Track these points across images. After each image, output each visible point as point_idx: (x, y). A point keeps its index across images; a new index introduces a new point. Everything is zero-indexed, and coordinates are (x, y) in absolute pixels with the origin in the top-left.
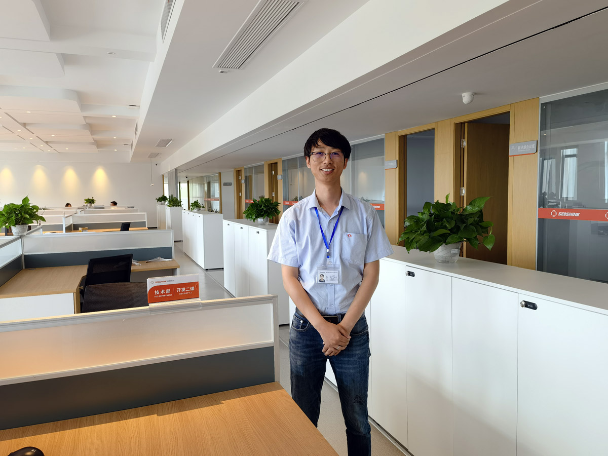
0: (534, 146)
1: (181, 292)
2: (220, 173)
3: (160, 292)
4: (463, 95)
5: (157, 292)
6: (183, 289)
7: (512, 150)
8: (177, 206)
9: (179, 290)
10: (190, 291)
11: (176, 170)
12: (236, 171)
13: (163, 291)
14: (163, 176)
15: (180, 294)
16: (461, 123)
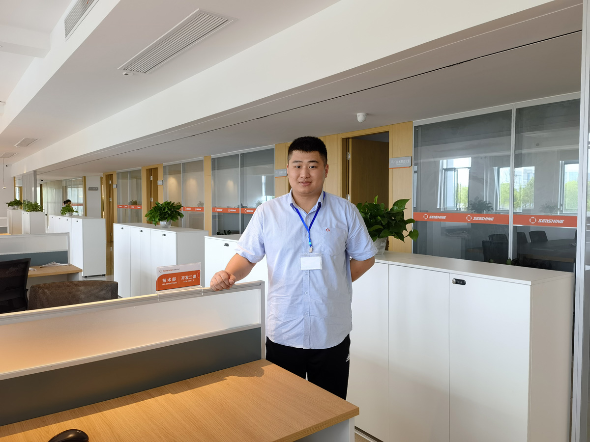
0: (409, 161)
1: (185, 280)
2: (85, 177)
3: (167, 280)
4: (358, 114)
5: (164, 280)
6: (187, 277)
7: (392, 163)
8: (37, 211)
9: (183, 278)
10: (193, 279)
11: (35, 172)
12: (106, 175)
13: (169, 279)
14: (14, 178)
15: (184, 282)
16: (347, 139)
